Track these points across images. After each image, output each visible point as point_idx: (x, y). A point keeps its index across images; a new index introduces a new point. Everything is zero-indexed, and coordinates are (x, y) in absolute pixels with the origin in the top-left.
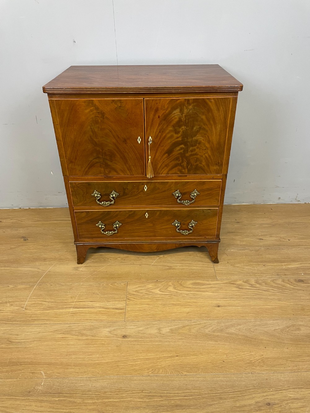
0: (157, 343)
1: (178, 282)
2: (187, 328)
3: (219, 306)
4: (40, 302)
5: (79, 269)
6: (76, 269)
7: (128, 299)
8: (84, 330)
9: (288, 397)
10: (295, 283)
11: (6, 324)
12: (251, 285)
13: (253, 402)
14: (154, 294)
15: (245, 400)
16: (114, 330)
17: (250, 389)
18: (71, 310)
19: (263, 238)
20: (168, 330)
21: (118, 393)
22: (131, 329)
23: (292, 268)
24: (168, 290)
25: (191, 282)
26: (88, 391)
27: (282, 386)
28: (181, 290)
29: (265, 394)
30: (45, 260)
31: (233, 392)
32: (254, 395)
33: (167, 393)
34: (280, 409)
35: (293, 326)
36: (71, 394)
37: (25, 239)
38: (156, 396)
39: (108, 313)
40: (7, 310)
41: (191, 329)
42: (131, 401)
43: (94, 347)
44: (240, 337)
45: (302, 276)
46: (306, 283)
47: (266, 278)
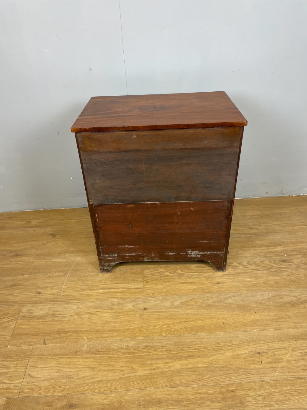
0: (170, 313)
1: (184, 265)
2: (194, 300)
3: (218, 283)
4: (75, 286)
7: (145, 281)
8: (113, 305)
9: (273, 347)
10: (279, 262)
11: (50, 303)
12: (244, 265)
13: (247, 351)
14: (166, 276)
15: (241, 350)
16: (137, 304)
17: (245, 343)
18: (100, 291)
19: (253, 227)
20: (179, 303)
21: (144, 349)
22: (149, 303)
23: (277, 251)
24: (177, 273)
25: (195, 265)
26: (121, 349)
27: (269, 340)
28: (188, 272)
29: (256, 346)
30: (73, 252)
31: (232, 345)
32: (247, 347)
33: (181, 348)
34: (268, 356)
35: (277, 295)
36: (108, 351)
37: (53, 236)
38: (173, 350)
39: (130, 292)
40: (49, 293)
41: (197, 301)
42: (154, 354)
43: (122, 317)
44: (235, 305)
45: (286, 257)
46: (288, 262)
47: (256, 260)
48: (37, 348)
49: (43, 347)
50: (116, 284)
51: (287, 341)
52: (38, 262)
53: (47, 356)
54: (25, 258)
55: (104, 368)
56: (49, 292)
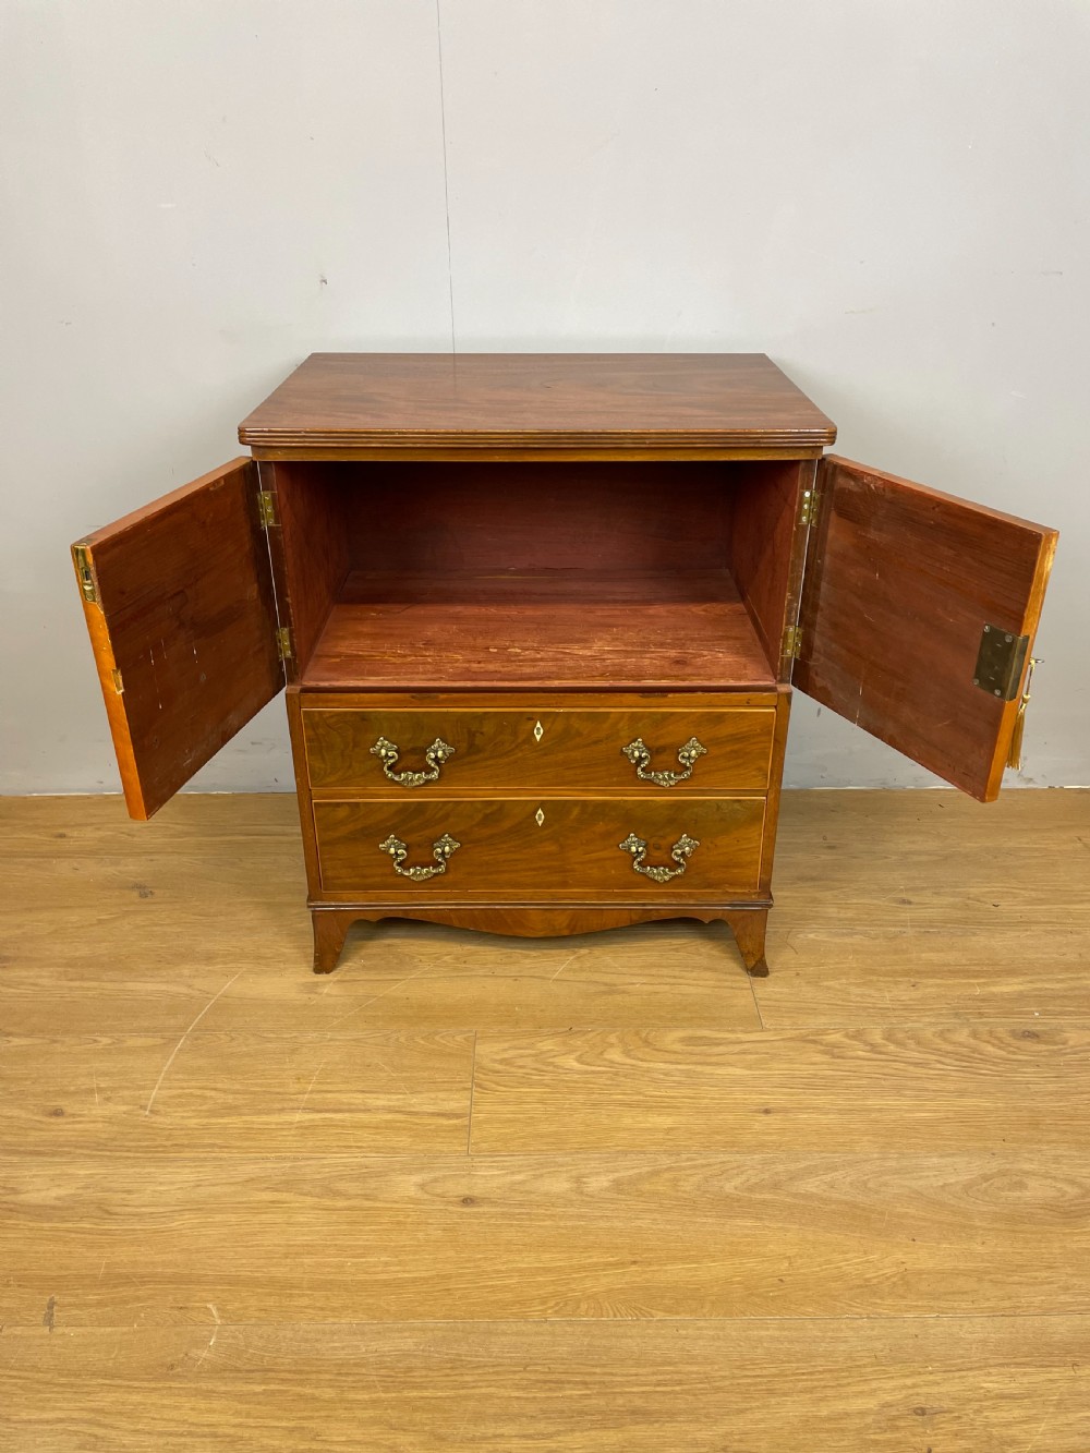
0: (569, 1224)
1: (637, 1033)
2: (667, 1175)
3: (767, 1112)
4: (199, 1092)
5: (320, 990)
6: (312, 988)
7: (479, 1086)
8: (341, 1178)
9: (982, 1391)
10: (1011, 1040)
11: (93, 1157)
12: (871, 1045)
13: (871, 1404)
14: (561, 1071)
15: (847, 1397)
16: (435, 1180)
17: (865, 1366)
18: (298, 1117)
19: (912, 900)
20: (606, 1184)
21: (449, 1372)
22: (489, 1178)
23: (1002, 994)
24: (606, 1060)
25: (681, 1034)
26: (355, 1365)
27: (963, 1357)
28: (648, 1058)
29: (909, 1382)
30: (209, 958)
31: (811, 1373)
32: (874, 1385)
33: (605, 1374)
34: (955, 1427)
35: (1002, 1173)
36: (300, 1372)
37: (144, 891)
38: (569, 1382)
39: (415, 1127)
40: (95, 1114)
41: (679, 1180)
42: (489, 1397)
43: (373, 1231)
44: (833, 1207)
45: (1036, 1020)
46: (1046, 1043)
47: (920, 1025)
48: (15, 1337)
49: (42, 1337)
50: (363, 1092)
51: (1036, 1366)
52: (70, 988)
53: (49, 1376)
54: (24, 973)
55: (276, 1443)
56: (94, 1112)
